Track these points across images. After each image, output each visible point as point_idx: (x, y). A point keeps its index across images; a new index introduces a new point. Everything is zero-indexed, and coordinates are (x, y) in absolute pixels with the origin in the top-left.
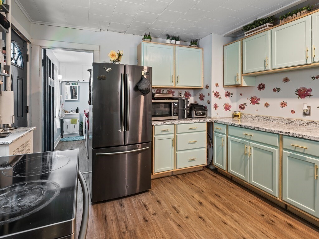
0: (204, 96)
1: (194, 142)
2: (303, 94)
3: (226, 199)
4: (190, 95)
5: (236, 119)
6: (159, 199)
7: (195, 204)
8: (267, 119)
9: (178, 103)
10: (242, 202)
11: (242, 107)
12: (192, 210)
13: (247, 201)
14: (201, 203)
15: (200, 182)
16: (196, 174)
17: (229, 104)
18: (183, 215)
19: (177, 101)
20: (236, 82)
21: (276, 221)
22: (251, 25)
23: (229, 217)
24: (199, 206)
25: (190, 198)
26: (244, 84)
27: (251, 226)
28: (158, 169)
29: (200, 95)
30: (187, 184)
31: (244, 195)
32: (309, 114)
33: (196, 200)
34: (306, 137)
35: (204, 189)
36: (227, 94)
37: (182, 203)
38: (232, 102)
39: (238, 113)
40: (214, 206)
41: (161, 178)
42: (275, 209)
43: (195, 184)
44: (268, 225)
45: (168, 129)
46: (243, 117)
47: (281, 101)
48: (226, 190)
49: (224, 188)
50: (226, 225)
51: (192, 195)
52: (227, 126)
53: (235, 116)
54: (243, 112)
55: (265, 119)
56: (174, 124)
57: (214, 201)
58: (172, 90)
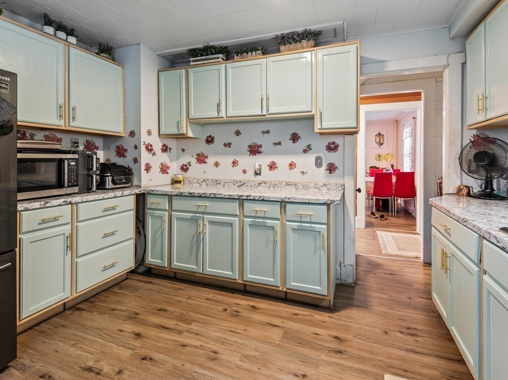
0: (126, 151)
1: (113, 234)
2: (254, 150)
3: (176, 310)
4: (97, 148)
5: (178, 185)
6: (44, 371)
7: (128, 342)
8: (217, 182)
9: (76, 160)
10: (198, 305)
11: (185, 167)
12: (125, 353)
13: (204, 299)
14: (138, 335)
15: (126, 301)
16: (115, 290)
17: (166, 164)
18: (111, 372)
19: (76, 156)
20: (179, 131)
21: (240, 310)
22: (200, 50)
23: (187, 334)
24: (137, 341)
25: (117, 334)
26: (190, 134)
27: (217, 330)
28: (30, 309)
29: (118, 147)
30: (102, 313)
31: (198, 294)
32: (260, 174)
33: (129, 334)
34: (267, 199)
35: (137, 309)
36: (164, 148)
37: (102, 352)
38: (171, 160)
39: (180, 178)
40: (161, 328)
41: (37, 325)
42: (235, 295)
43: (119, 307)
44: (233, 319)
45: (58, 215)
46: (186, 182)
47: (231, 159)
48: (171, 296)
49: (168, 294)
50: (186, 348)
51: (118, 328)
52: (170, 197)
53: (175, 182)
54: (186, 175)
55: (215, 184)
56: (71, 203)
57: (158, 320)
58: (55, 136)
